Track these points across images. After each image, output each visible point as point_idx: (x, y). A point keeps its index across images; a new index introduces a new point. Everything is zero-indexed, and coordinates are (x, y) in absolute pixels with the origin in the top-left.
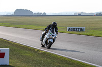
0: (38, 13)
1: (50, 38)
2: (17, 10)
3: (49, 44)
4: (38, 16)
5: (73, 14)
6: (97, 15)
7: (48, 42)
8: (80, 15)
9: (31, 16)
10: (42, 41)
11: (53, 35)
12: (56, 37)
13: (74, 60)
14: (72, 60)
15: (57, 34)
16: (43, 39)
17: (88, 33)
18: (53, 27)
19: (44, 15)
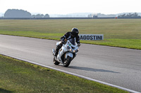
0: (39, 15)
1: (68, 52)
2: (9, 10)
3: (66, 61)
4: (37, 19)
5: (87, 16)
6: (119, 17)
7: (66, 57)
8: (95, 17)
9: (29, 19)
10: (56, 55)
11: (73, 48)
12: (77, 51)
13: (88, 80)
14: (86, 80)
15: (79, 46)
16: (57, 53)
17: (107, 43)
18: (73, 36)
19: (47, 18)
